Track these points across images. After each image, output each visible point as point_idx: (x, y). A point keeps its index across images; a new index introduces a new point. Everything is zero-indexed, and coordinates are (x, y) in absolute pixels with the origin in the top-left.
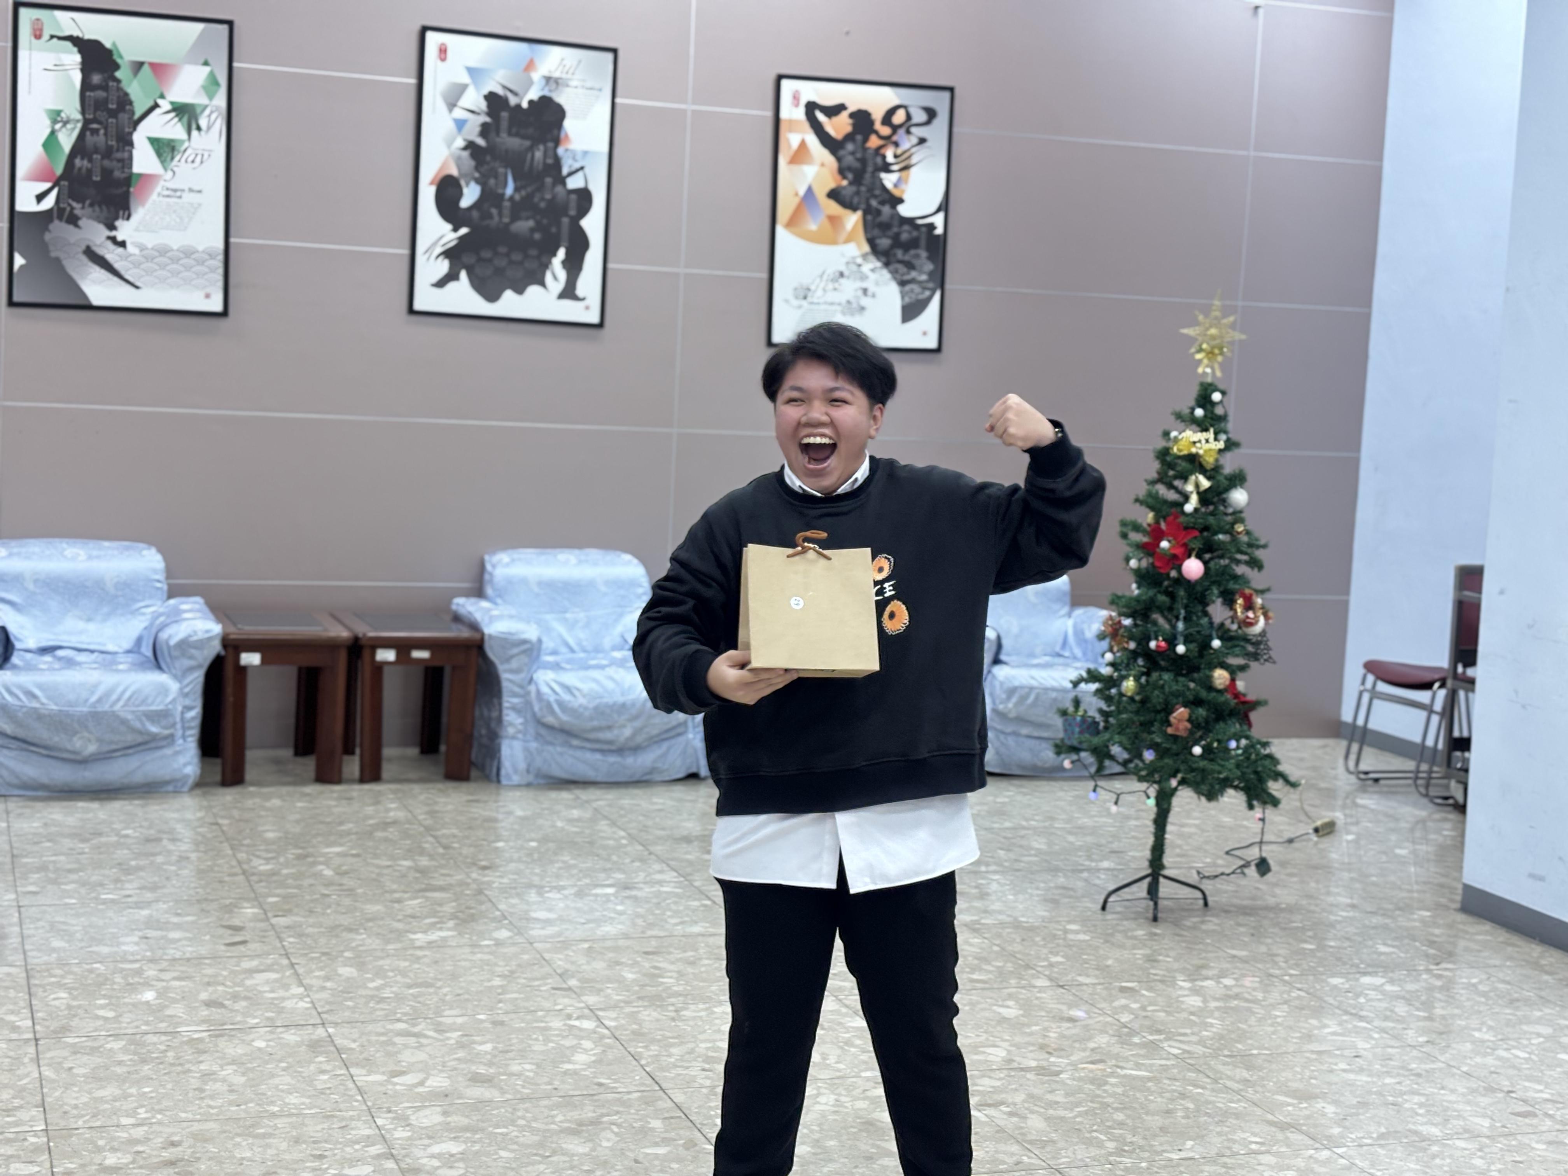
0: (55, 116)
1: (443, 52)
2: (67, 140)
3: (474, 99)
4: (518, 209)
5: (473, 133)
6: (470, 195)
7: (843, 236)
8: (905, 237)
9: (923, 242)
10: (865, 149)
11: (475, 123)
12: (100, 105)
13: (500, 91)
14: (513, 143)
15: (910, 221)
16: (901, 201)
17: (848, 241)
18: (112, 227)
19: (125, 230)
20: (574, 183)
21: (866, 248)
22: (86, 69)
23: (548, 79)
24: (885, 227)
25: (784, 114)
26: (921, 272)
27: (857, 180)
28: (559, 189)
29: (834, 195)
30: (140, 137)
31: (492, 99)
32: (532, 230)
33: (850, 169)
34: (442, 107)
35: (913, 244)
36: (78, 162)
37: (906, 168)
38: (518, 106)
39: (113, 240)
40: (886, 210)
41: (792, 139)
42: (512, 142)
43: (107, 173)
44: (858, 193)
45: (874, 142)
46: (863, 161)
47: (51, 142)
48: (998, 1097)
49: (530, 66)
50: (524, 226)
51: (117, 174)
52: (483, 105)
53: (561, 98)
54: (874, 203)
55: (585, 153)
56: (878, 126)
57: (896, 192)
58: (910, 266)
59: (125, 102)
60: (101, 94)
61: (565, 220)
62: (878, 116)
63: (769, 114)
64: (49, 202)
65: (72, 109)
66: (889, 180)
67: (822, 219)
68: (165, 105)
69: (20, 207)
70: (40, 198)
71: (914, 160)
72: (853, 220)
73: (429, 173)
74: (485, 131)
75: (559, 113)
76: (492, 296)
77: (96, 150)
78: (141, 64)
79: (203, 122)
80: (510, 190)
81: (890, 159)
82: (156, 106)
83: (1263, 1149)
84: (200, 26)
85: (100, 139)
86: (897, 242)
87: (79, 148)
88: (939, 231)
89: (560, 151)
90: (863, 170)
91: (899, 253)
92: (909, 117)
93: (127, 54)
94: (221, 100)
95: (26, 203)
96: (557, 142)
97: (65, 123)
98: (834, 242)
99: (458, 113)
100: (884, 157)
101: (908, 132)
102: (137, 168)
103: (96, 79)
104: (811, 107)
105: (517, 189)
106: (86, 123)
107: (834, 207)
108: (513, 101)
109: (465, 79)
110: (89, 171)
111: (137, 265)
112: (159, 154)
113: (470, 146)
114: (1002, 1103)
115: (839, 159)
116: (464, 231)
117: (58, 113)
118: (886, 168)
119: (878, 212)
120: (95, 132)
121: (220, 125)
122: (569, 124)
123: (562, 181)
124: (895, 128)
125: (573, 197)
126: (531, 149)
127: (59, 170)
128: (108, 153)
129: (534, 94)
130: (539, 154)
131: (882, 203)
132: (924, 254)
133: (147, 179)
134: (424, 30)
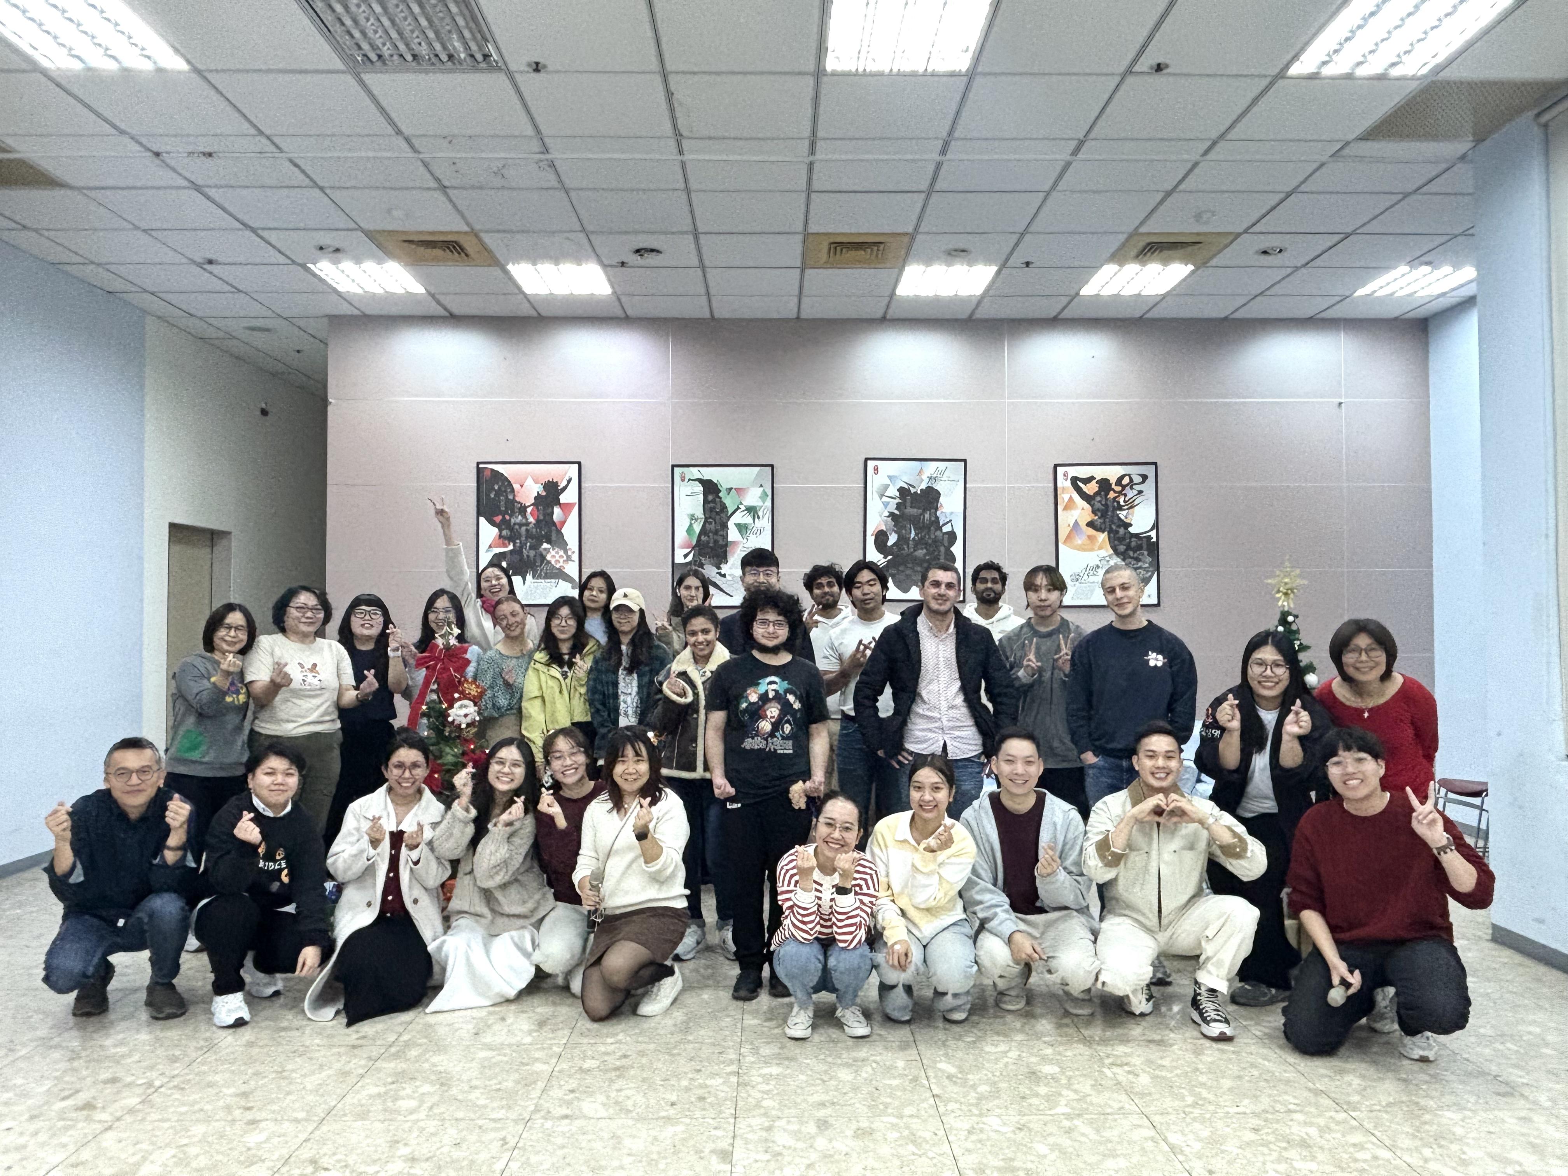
0: (692, 517)
1: (876, 469)
2: (697, 528)
3: (893, 491)
4: (918, 544)
5: (892, 508)
6: (892, 539)
7: (1098, 545)
8: (1133, 544)
9: (1145, 546)
10: (1107, 499)
11: (893, 504)
12: (712, 510)
13: (906, 486)
14: (914, 511)
15: (1137, 536)
16: (1130, 525)
17: (1100, 548)
18: (719, 568)
19: (725, 569)
20: (947, 529)
21: (1111, 552)
22: (705, 494)
23: (930, 478)
24: (1121, 540)
25: (1059, 485)
26: (1144, 562)
27: (1103, 515)
28: (938, 533)
29: (1090, 524)
30: (731, 524)
31: (901, 490)
32: (925, 555)
33: (1098, 510)
34: (876, 497)
35: (1139, 548)
36: (703, 538)
37: (1132, 507)
38: (916, 493)
39: (720, 574)
40: (1122, 531)
41: (1064, 498)
42: (911, 511)
43: (716, 542)
44: (1104, 522)
45: (1112, 495)
46: (1106, 505)
47: (690, 530)
48: (1125, 1060)
49: (920, 472)
50: (920, 553)
51: (721, 542)
52: (897, 494)
53: (937, 486)
54: (1114, 527)
55: (952, 513)
56: (1113, 486)
57: (1127, 521)
58: (1138, 560)
59: (724, 507)
60: (712, 505)
61: (942, 549)
62: (1113, 481)
63: (1051, 485)
64: (690, 558)
65: (700, 513)
66: (1122, 514)
67: (1084, 538)
68: (743, 508)
69: (677, 561)
70: (686, 556)
71: (1136, 503)
72: (1103, 537)
73: (871, 529)
74: (898, 506)
75: (938, 494)
76: (906, 590)
77: (711, 531)
78: (731, 489)
79: (760, 514)
80: (912, 535)
81: (1122, 503)
82: (738, 508)
83: (1298, 1108)
84: (758, 469)
85: (713, 526)
86: (1129, 547)
87: (703, 531)
88: (1154, 540)
89: (938, 513)
90: (1107, 511)
91: (1131, 553)
92: (1131, 480)
93: (724, 485)
94: (768, 503)
95: (679, 559)
96: (936, 509)
97: (696, 520)
98: (1092, 550)
99: (885, 499)
100: (1118, 502)
101: (1131, 488)
102: (730, 539)
103: (710, 498)
104: (1075, 481)
105: (916, 534)
106: (706, 518)
107: (1091, 531)
108: (913, 490)
109: (888, 482)
110: (708, 542)
111: (731, 586)
112: (740, 532)
113: (892, 515)
114: (1126, 1064)
115: (1092, 506)
116: (890, 557)
117: (693, 515)
118: (1120, 508)
119: (1117, 532)
120: (710, 523)
121: (769, 514)
122: (941, 500)
123: (940, 528)
124: (1124, 487)
125: (946, 536)
126: (923, 514)
127: (694, 542)
128: (716, 533)
129: (923, 486)
130: (927, 516)
131: (1119, 526)
132: (1146, 553)
133: (734, 543)
134: (867, 459)
